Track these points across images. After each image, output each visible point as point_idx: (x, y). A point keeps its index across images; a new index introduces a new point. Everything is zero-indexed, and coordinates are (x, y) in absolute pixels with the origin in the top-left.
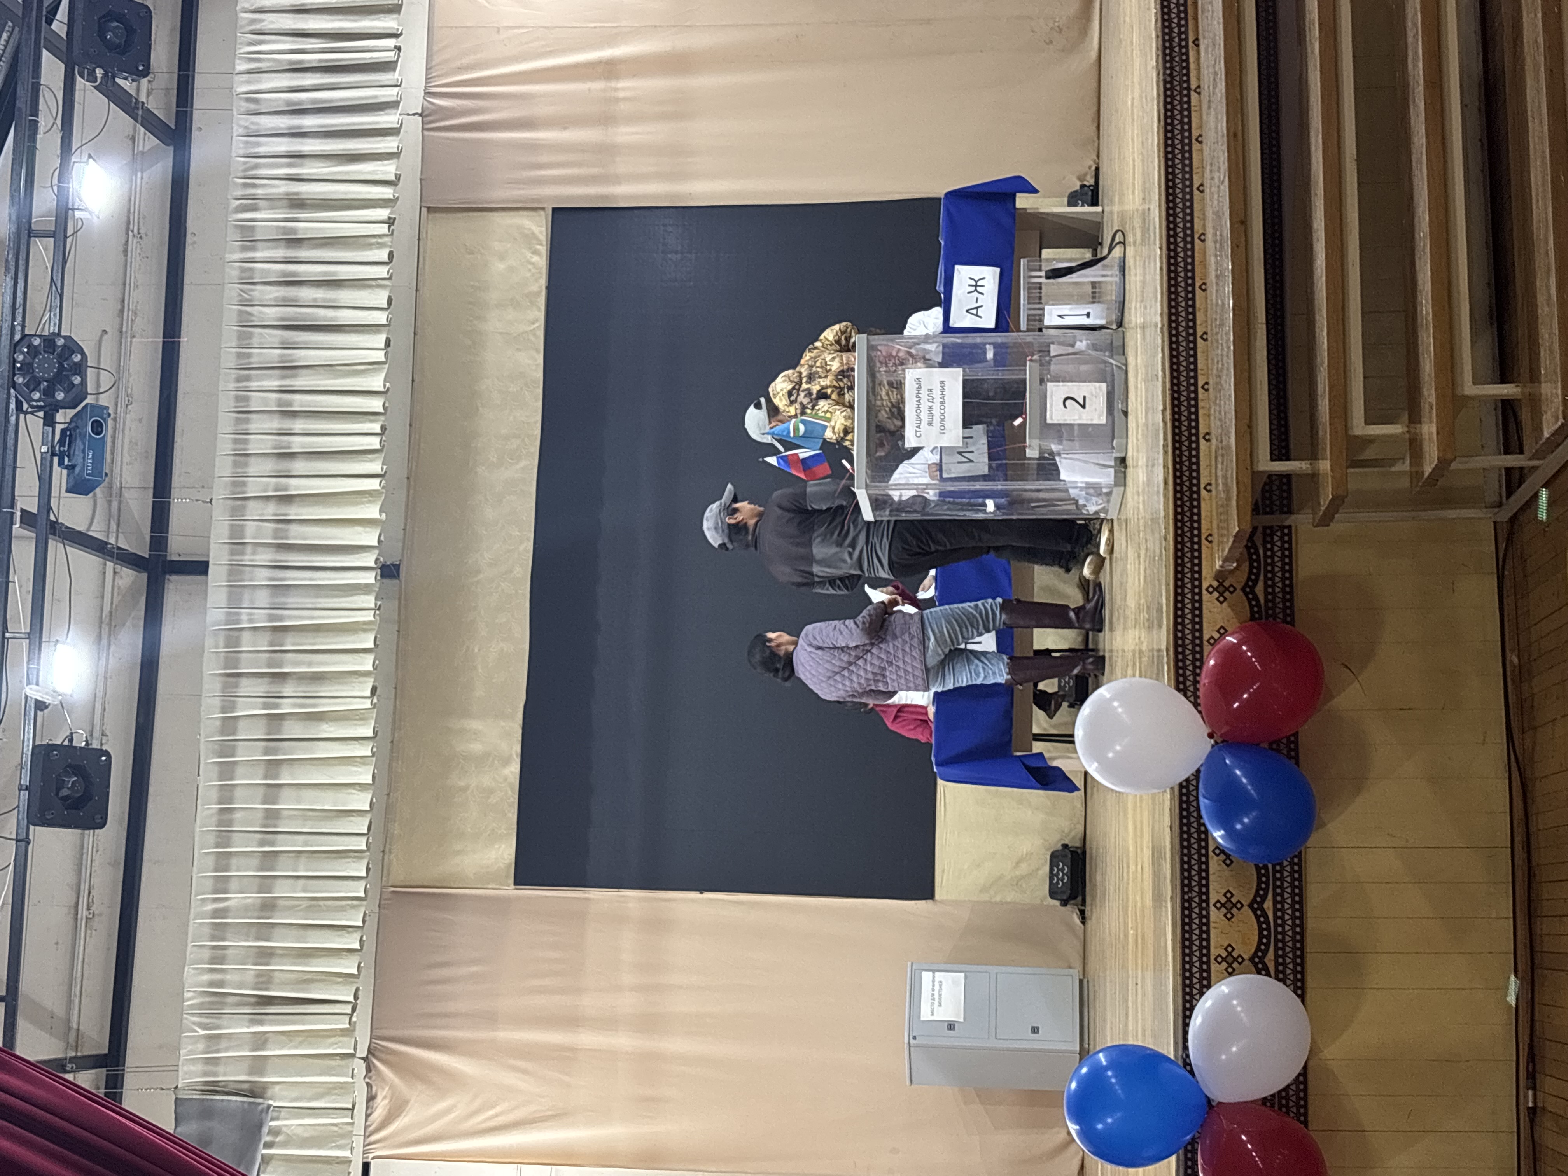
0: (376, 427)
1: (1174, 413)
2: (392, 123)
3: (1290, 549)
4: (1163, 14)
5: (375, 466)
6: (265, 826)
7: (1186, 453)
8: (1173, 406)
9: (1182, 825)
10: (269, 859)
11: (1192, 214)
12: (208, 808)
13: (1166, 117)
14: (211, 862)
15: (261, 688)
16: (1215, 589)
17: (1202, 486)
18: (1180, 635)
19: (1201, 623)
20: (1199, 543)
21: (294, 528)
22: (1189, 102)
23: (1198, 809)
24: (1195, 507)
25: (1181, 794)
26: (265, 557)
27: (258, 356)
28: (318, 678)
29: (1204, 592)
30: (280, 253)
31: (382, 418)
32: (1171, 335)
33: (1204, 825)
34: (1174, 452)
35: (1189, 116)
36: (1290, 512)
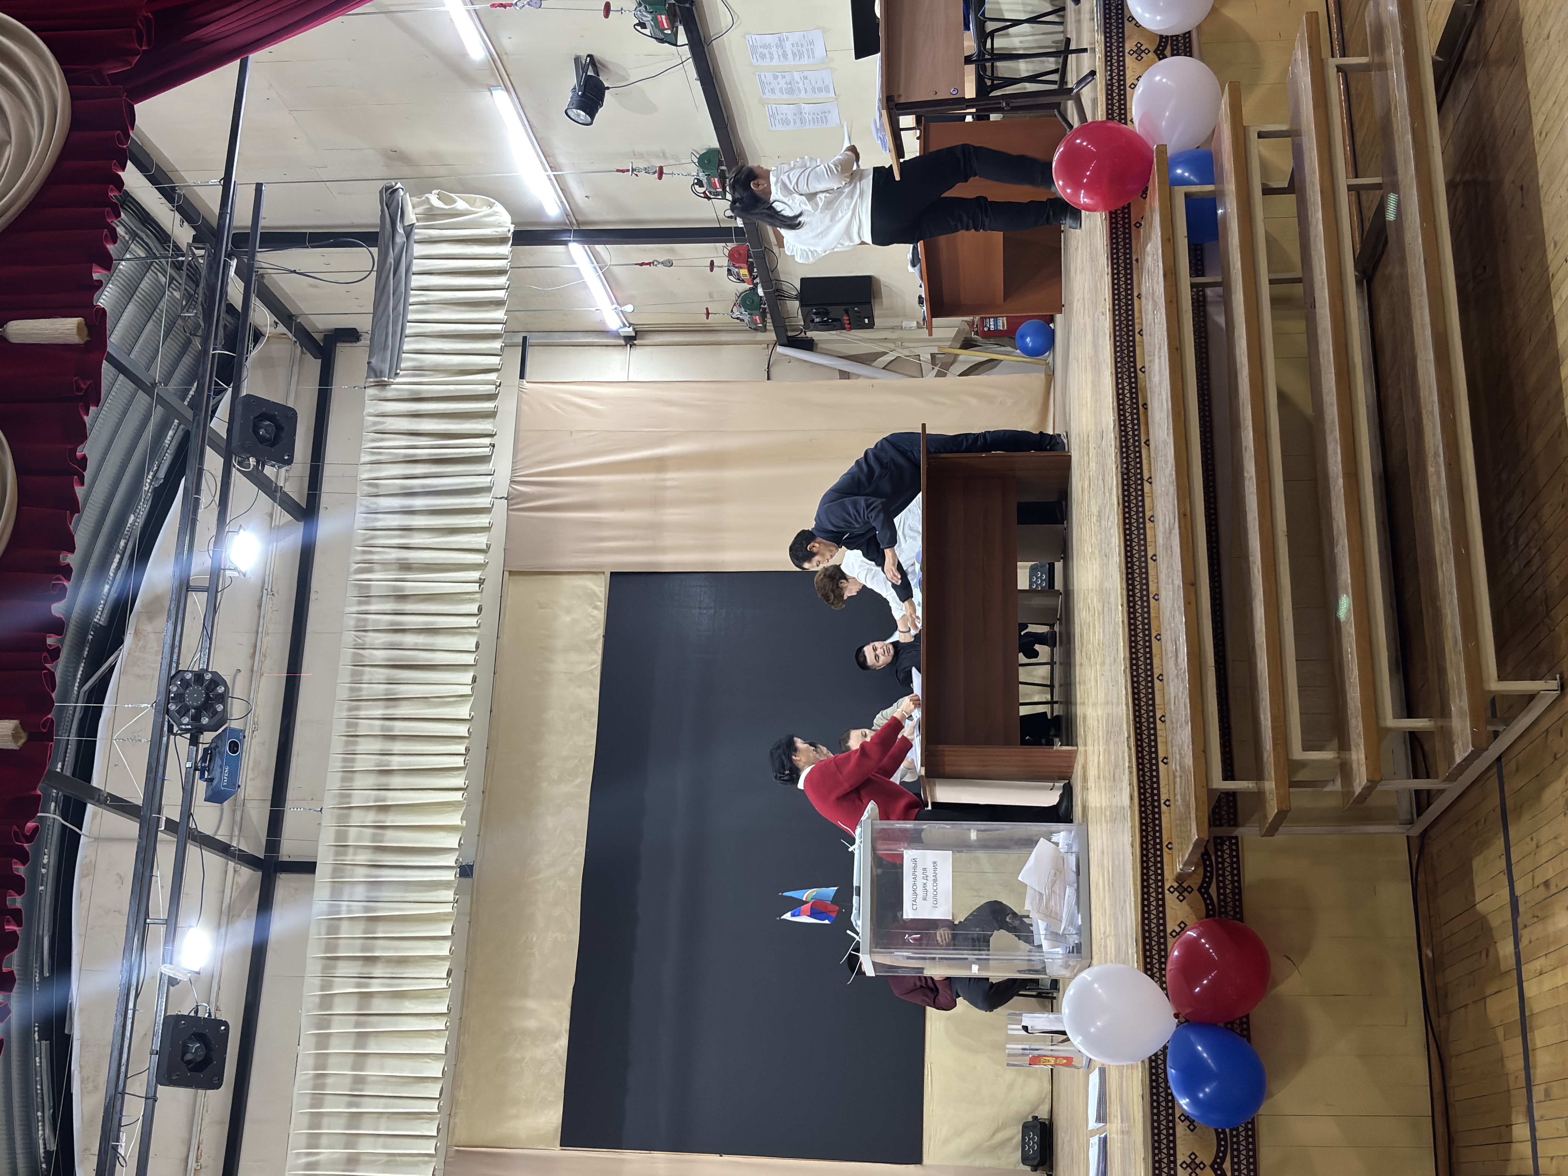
0: (462, 749)
1: (1137, 740)
2: (486, 503)
3: (1237, 856)
4: (1120, 421)
5: (459, 781)
6: (351, 1090)
7: (1148, 774)
8: (1136, 734)
9: (1152, 1094)
10: (355, 1119)
11: (1147, 578)
12: (306, 1073)
13: (1124, 501)
14: (306, 1120)
15: (353, 969)
16: (1175, 889)
17: (1162, 802)
18: (1147, 928)
19: (1164, 918)
20: (1161, 850)
21: (389, 833)
22: (1142, 490)
23: (1166, 1081)
24: (1156, 819)
25: (1151, 1068)
26: (363, 858)
27: (367, 691)
28: (403, 961)
29: (1167, 892)
30: (389, 606)
31: (467, 741)
32: (1132, 676)
33: (1171, 1094)
34: (1138, 773)
35: (1143, 501)
36: (1236, 825)
